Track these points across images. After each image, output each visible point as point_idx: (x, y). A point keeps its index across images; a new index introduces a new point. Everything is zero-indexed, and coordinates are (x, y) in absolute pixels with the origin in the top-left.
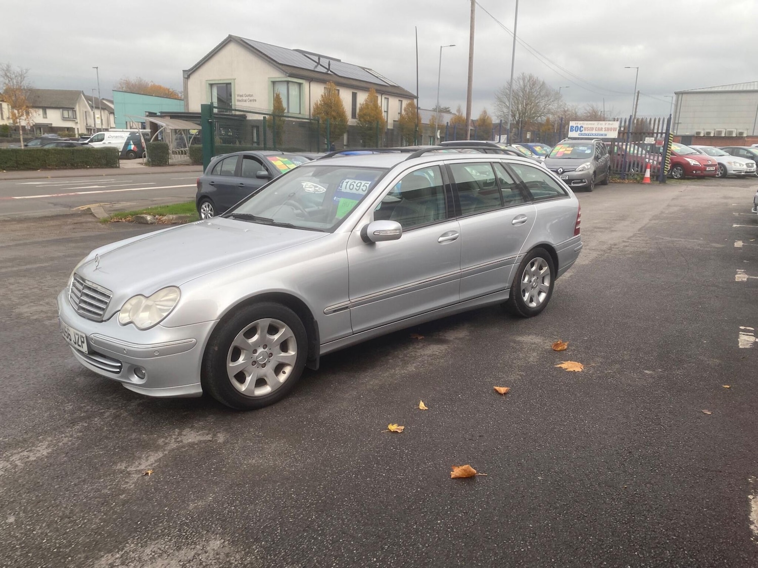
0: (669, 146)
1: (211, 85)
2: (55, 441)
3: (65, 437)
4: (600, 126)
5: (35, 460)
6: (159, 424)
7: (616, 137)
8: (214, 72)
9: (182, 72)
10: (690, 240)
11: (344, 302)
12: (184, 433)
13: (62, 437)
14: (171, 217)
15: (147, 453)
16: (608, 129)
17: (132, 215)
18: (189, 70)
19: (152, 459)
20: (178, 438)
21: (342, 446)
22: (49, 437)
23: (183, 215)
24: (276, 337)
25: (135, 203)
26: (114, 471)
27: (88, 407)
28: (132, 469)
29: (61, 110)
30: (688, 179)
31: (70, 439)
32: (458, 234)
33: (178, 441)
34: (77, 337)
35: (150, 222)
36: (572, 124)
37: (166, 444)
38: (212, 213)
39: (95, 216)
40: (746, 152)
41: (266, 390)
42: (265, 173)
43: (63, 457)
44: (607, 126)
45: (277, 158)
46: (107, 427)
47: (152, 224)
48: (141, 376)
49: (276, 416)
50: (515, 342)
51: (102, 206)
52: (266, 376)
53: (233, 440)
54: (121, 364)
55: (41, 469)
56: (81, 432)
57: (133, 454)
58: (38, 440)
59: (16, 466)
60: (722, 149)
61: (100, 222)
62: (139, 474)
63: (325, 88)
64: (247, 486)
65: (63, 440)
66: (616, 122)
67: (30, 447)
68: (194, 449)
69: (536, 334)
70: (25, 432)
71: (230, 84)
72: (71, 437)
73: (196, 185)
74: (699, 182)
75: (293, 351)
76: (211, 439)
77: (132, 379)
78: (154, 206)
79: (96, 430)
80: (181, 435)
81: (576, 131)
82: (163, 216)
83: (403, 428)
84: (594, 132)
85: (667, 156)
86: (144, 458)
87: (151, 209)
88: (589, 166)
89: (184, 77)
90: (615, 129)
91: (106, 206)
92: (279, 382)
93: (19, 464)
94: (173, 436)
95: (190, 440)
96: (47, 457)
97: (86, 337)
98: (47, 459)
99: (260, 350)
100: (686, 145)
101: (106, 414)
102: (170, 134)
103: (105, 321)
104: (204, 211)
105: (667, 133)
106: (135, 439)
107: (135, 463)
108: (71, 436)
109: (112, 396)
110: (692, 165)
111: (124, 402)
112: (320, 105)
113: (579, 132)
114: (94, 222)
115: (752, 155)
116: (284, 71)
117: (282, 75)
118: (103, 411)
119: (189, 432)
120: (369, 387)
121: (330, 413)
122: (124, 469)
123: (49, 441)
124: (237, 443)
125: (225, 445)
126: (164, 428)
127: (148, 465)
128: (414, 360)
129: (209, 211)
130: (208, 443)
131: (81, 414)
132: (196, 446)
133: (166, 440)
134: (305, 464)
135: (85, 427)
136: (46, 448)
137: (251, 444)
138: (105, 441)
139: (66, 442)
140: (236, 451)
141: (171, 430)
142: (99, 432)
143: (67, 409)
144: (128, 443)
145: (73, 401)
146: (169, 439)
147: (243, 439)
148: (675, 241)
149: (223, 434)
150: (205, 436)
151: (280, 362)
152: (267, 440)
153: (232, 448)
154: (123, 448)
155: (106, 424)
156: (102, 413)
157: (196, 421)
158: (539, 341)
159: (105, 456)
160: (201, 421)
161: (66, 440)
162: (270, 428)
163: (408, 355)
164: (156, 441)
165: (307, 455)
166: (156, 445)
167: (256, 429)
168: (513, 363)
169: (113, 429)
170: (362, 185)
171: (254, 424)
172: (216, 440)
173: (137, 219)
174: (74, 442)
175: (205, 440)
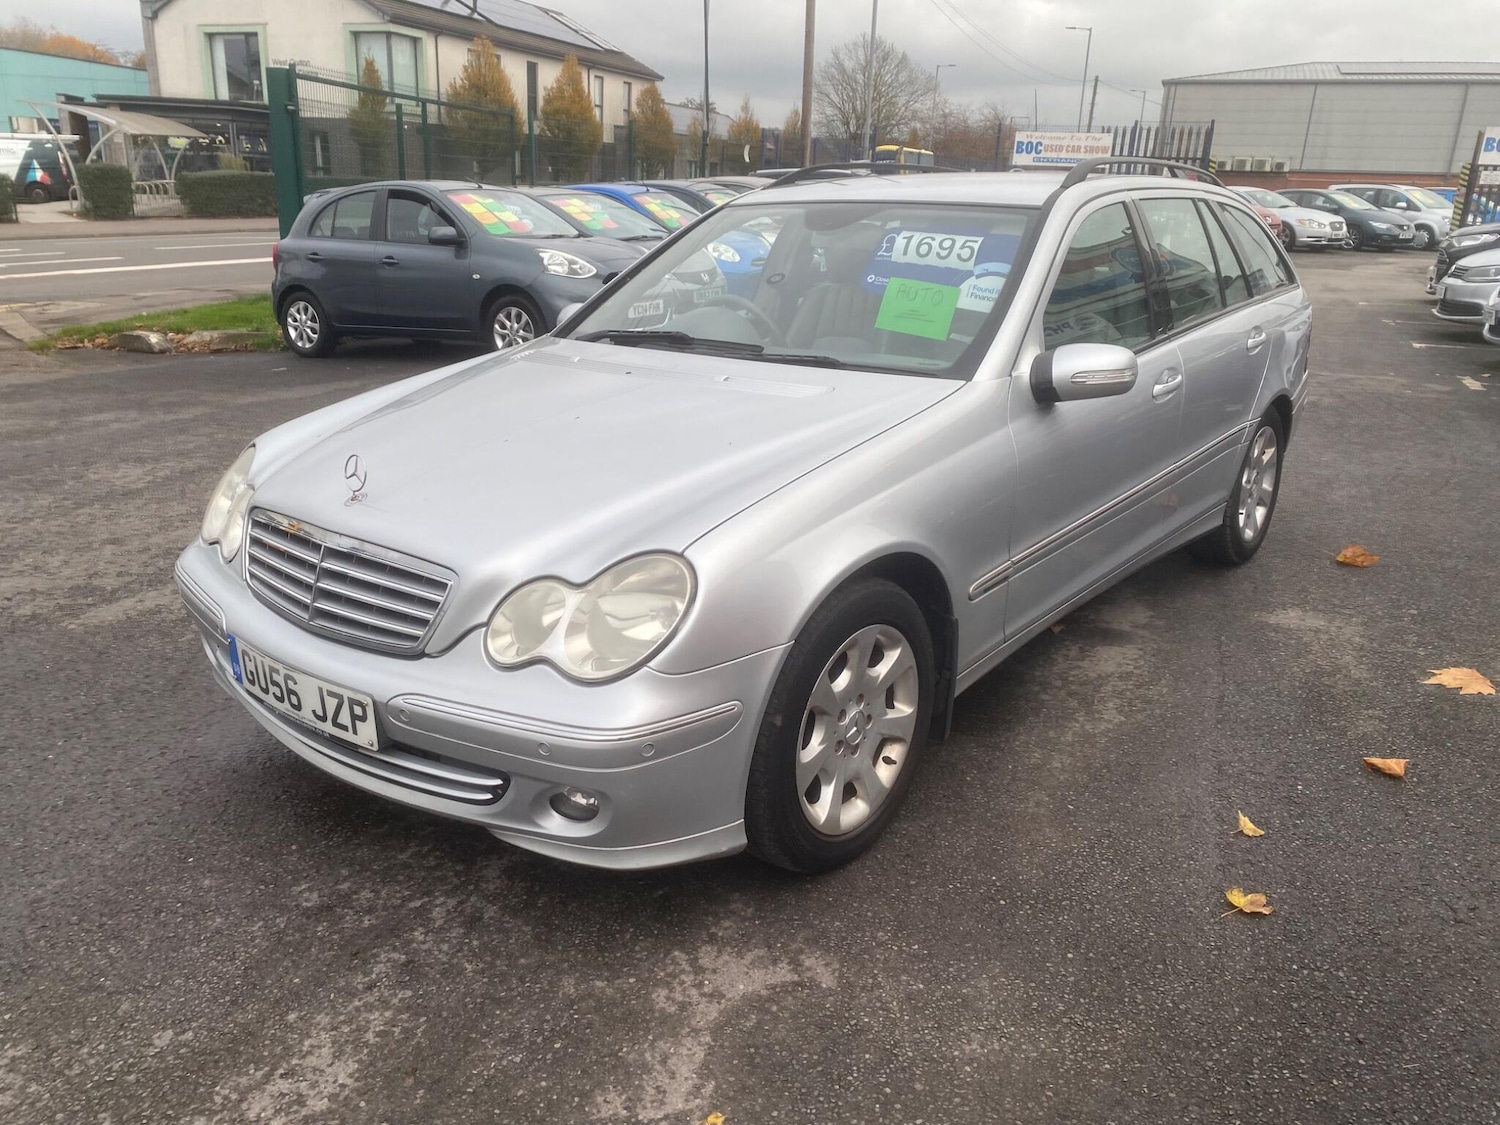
1: (210, 36)
2: (346, 1029)
3: (369, 1008)
4: (1076, 143)
5: (330, 1111)
6: (613, 936)
8: (216, 5)
10: (1381, 378)
11: (1002, 565)
12: (705, 961)
13: (357, 1009)
14: (207, 335)
15: (652, 1046)
16: (1091, 149)
17: (110, 333)
19: (684, 1070)
20: (702, 984)
22: (319, 1012)
23: (235, 332)
24: (882, 669)
25: (99, 305)
27: (366, 894)
28: (652, 1114)
31: (388, 1014)
32: (1179, 378)
33: (711, 995)
34: (331, 703)
35: (158, 348)
36: (1020, 137)
37: (683, 1006)
38: (317, 326)
39: (10, 336)
40: (1322, 199)
41: (857, 811)
42: (449, 231)
43: (411, 1088)
44: (1090, 143)
45: (470, 195)
46: (470, 962)
47: (162, 352)
48: (567, 811)
49: (909, 886)
51: (16, 311)
52: (858, 777)
53: (858, 975)
54: (507, 779)
56: (403, 985)
57: (614, 1054)
58: (291, 1028)
61: (31, 349)
65: (368, 1021)
66: (1106, 134)
67: (282, 1058)
68: (776, 1018)
70: (234, 1002)
71: (255, 34)
72: (386, 1009)
73: (271, 259)
75: (909, 703)
76: (796, 978)
77: (540, 823)
78: (152, 311)
79: (444, 974)
80: (703, 970)
81: (1027, 152)
82: (184, 333)
83: (1261, 898)
84: (1064, 155)
86: (658, 1067)
87: (149, 317)
89: (145, 18)
90: (1107, 151)
91: (25, 310)
92: (882, 786)
94: (683, 977)
95: (741, 987)
96: (361, 1093)
97: (375, 703)
98: (368, 1103)
99: (852, 712)
101: (434, 913)
102: (124, 146)
103: (429, 656)
104: (295, 320)
105: (1208, 161)
106: (582, 998)
107: (640, 1087)
108: (385, 1004)
111: (459, 866)
112: (460, 86)
113: (1033, 154)
114: (13, 348)
115: (1335, 207)
116: (379, 9)
117: (375, 19)
118: (418, 903)
119: (717, 957)
120: (1062, 778)
121: (1041, 866)
122: (629, 1118)
123: (329, 1027)
124: (879, 986)
125: (852, 998)
126: (637, 952)
127: (690, 1093)
128: (1098, 692)
129: (309, 322)
130: (798, 994)
131: (362, 922)
132: (774, 1008)
133: (671, 991)
134: (1124, 1046)
135: (404, 965)
136: (335, 1057)
137: (921, 986)
138: (498, 1012)
139: (382, 1028)
140: (898, 1015)
141: (662, 955)
142: (458, 980)
143: (309, 905)
144: (572, 1015)
145: (305, 875)
146: (679, 989)
147: (884, 970)
148: (1352, 379)
149: (817, 958)
150: (771, 968)
151: (882, 735)
152: (951, 969)
153: (878, 1004)
154: (567, 1034)
155: (458, 951)
156: (422, 913)
157: (710, 919)
158: (1322, 623)
159: (537, 1070)
160: (723, 918)
161: (377, 1020)
162: (926, 927)
163: (1071, 679)
164: (647, 998)
165: (1100, 1011)
166: (657, 1015)
167: (889, 931)
168: (1328, 686)
169: (492, 965)
170: (958, 245)
171: (869, 914)
172: (811, 979)
173: (126, 343)
174: (405, 1025)
175: (784, 985)
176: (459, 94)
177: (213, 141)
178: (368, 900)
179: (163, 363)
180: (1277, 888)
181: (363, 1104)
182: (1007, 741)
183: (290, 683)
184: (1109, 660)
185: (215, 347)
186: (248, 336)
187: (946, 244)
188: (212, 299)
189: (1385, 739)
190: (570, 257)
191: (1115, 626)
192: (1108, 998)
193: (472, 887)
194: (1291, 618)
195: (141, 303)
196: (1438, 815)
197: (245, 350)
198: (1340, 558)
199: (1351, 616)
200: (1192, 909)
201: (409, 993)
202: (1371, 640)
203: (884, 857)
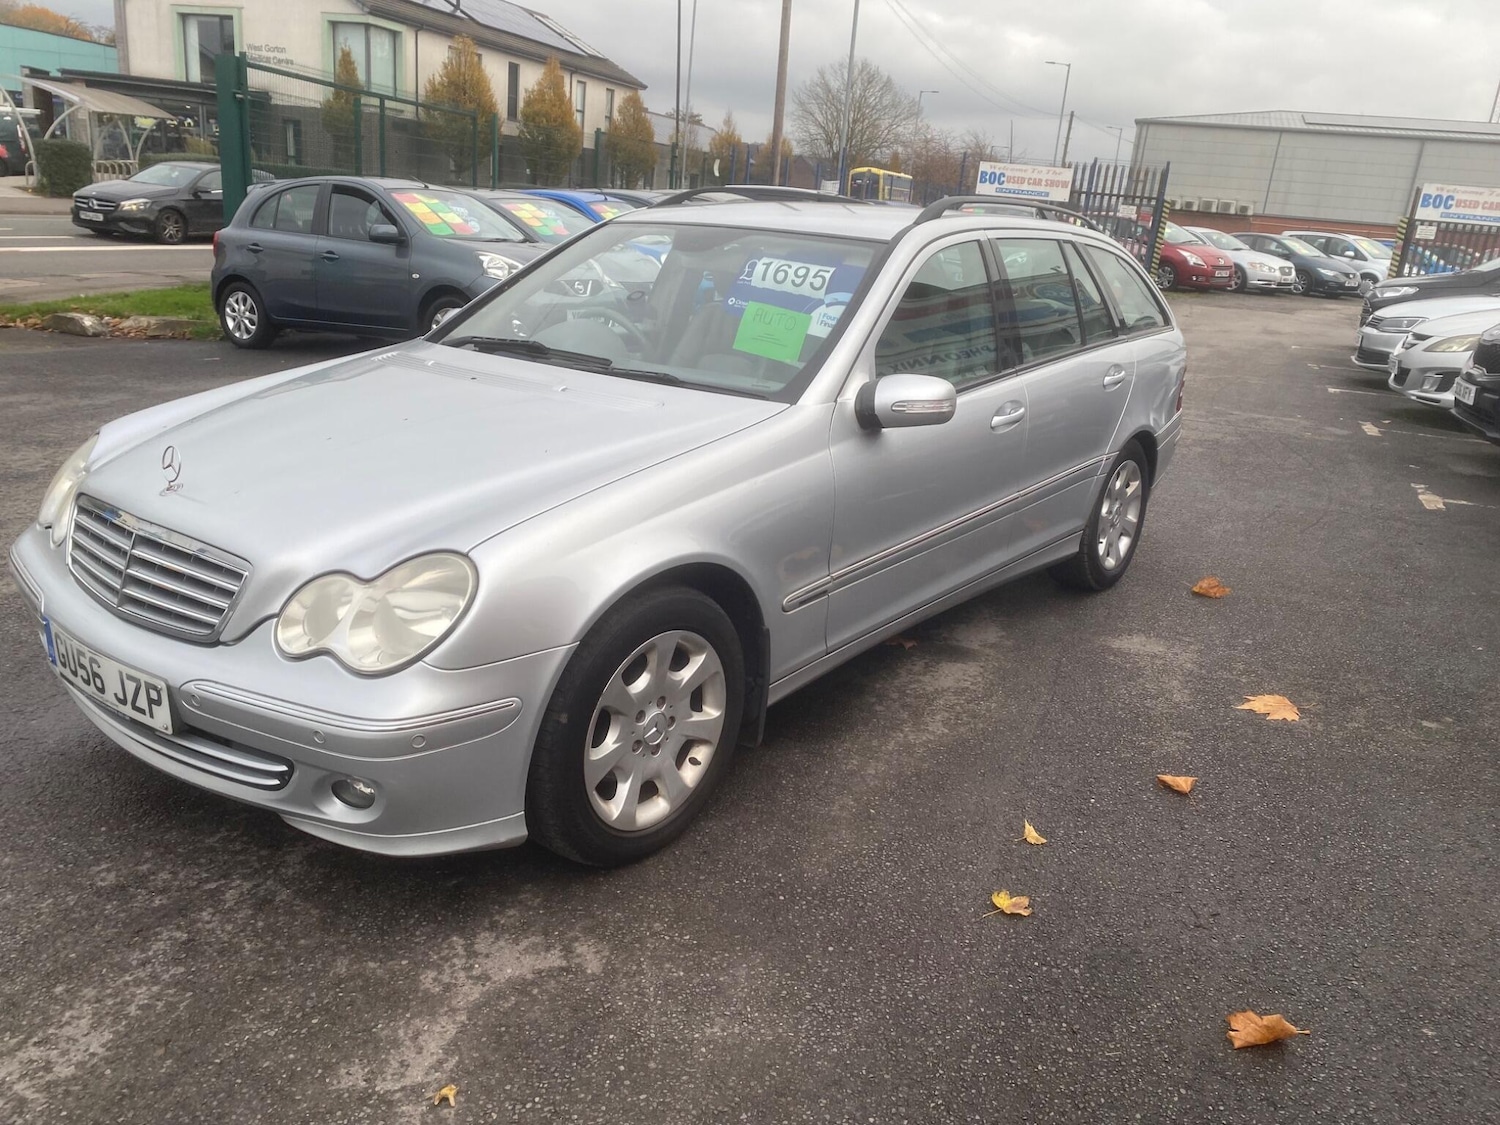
0: (1162, 225)
1: (184, 17)
2: (110, 1002)
3: (138, 982)
4: (1035, 176)
5: (74, 1078)
6: (398, 924)
7: (1067, 200)
11: (819, 580)
12: (481, 946)
13: (126, 984)
14: (144, 321)
15: (408, 1024)
16: (1052, 183)
17: (43, 313)
19: (433, 1046)
20: (472, 967)
21: (915, 967)
22: (87, 986)
23: (174, 319)
24: (686, 674)
25: (37, 284)
26: (339, 1097)
27: (164, 875)
28: (389, 1086)
30: (1184, 291)
31: (155, 989)
32: (1022, 410)
33: (478, 978)
34: (131, 687)
35: (91, 331)
36: (984, 167)
37: (447, 987)
38: (255, 318)
40: (1275, 244)
41: (656, 810)
42: (391, 229)
43: (160, 1058)
44: (1051, 177)
45: (415, 195)
46: (249, 941)
47: (96, 335)
49: (697, 881)
50: (1117, 653)
52: (659, 776)
53: (624, 962)
54: (291, 767)
55: (106, 1111)
56: (177, 962)
57: (368, 1030)
58: (55, 999)
59: (22, 1102)
60: (1236, 237)
62: (417, 1103)
63: (450, 47)
64: (744, 1116)
65: (134, 995)
66: (1066, 169)
67: (39, 1027)
68: (534, 999)
69: (1143, 632)
71: (230, 18)
72: (155, 984)
74: (1203, 299)
75: (717, 707)
76: (564, 963)
77: (324, 809)
78: (91, 294)
79: (221, 953)
80: (476, 954)
81: (990, 182)
82: (122, 317)
83: (1025, 901)
84: (1025, 187)
85: (1157, 245)
86: (408, 1043)
87: (87, 299)
88: (1025, 259)
90: (1064, 185)
92: (685, 786)
93: (29, 1094)
94: (455, 961)
95: (509, 971)
96: (108, 1061)
97: (169, 688)
98: (114, 1070)
99: (653, 712)
100: (1181, 225)
101: (228, 895)
102: (88, 123)
103: (225, 644)
104: (234, 310)
105: (1160, 200)
106: (352, 978)
107: (386, 1061)
108: (154, 979)
109: (219, 836)
110: (1192, 263)
111: (263, 853)
112: (439, 83)
113: (996, 185)
115: (1286, 252)
116: (358, 1)
117: (355, 10)
118: (213, 886)
119: (493, 943)
120: (872, 783)
121: (828, 865)
122: (366, 1089)
123: (93, 1000)
124: (641, 972)
125: (612, 983)
126: (417, 937)
127: (431, 1067)
128: (931, 705)
129: (247, 313)
130: (562, 979)
131: (153, 901)
132: (535, 991)
133: (440, 973)
134: (856, 1032)
135: (183, 943)
136: (92, 1027)
137: (682, 974)
138: (265, 989)
139: (146, 1001)
140: (652, 1000)
141: (440, 940)
142: (234, 958)
143: (103, 884)
144: (338, 993)
145: (107, 855)
146: (448, 971)
147: (651, 958)
148: (1259, 419)
149: (589, 946)
150: (543, 953)
151: (687, 736)
152: (714, 959)
153: (636, 990)
154: (328, 1011)
155: (242, 931)
156: (215, 897)
157: (497, 907)
158: (1161, 650)
159: (288, 1044)
160: (509, 907)
161: (142, 994)
162: (702, 920)
163: (908, 692)
164: (415, 980)
165: (844, 1000)
166: (420, 994)
167: (666, 923)
168: (1147, 707)
169: (271, 945)
170: (812, 273)
171: (652, 906)
172: (579, 965)
173: (58, 324)
174: (170, 999)
175: (551, 969)
176: (438, 90)
177: (181, 123)
178: (164, 881)
179: (94, 347)
180: (1042, 892)
181: (108, 1072)
182: (831, 747)
183: (95, 666)
184: (951, 676)
185: (152, 334)
186: (188, 323)
187: (802, 272)
188: (160, 284)
189: (1184, 759)
190: (511, 261)
191: (965, 644)
192: (854, 989)
193: (270, 872)
194: (1134, 644)
195: (85, 284)
196: (1211, 829)
197: (183, 338)
198: (1196, 589)
199: (1190, 643)
200: (957, 909)
201: (182, 969)
202: (1201, 667)
203: (681, 854)
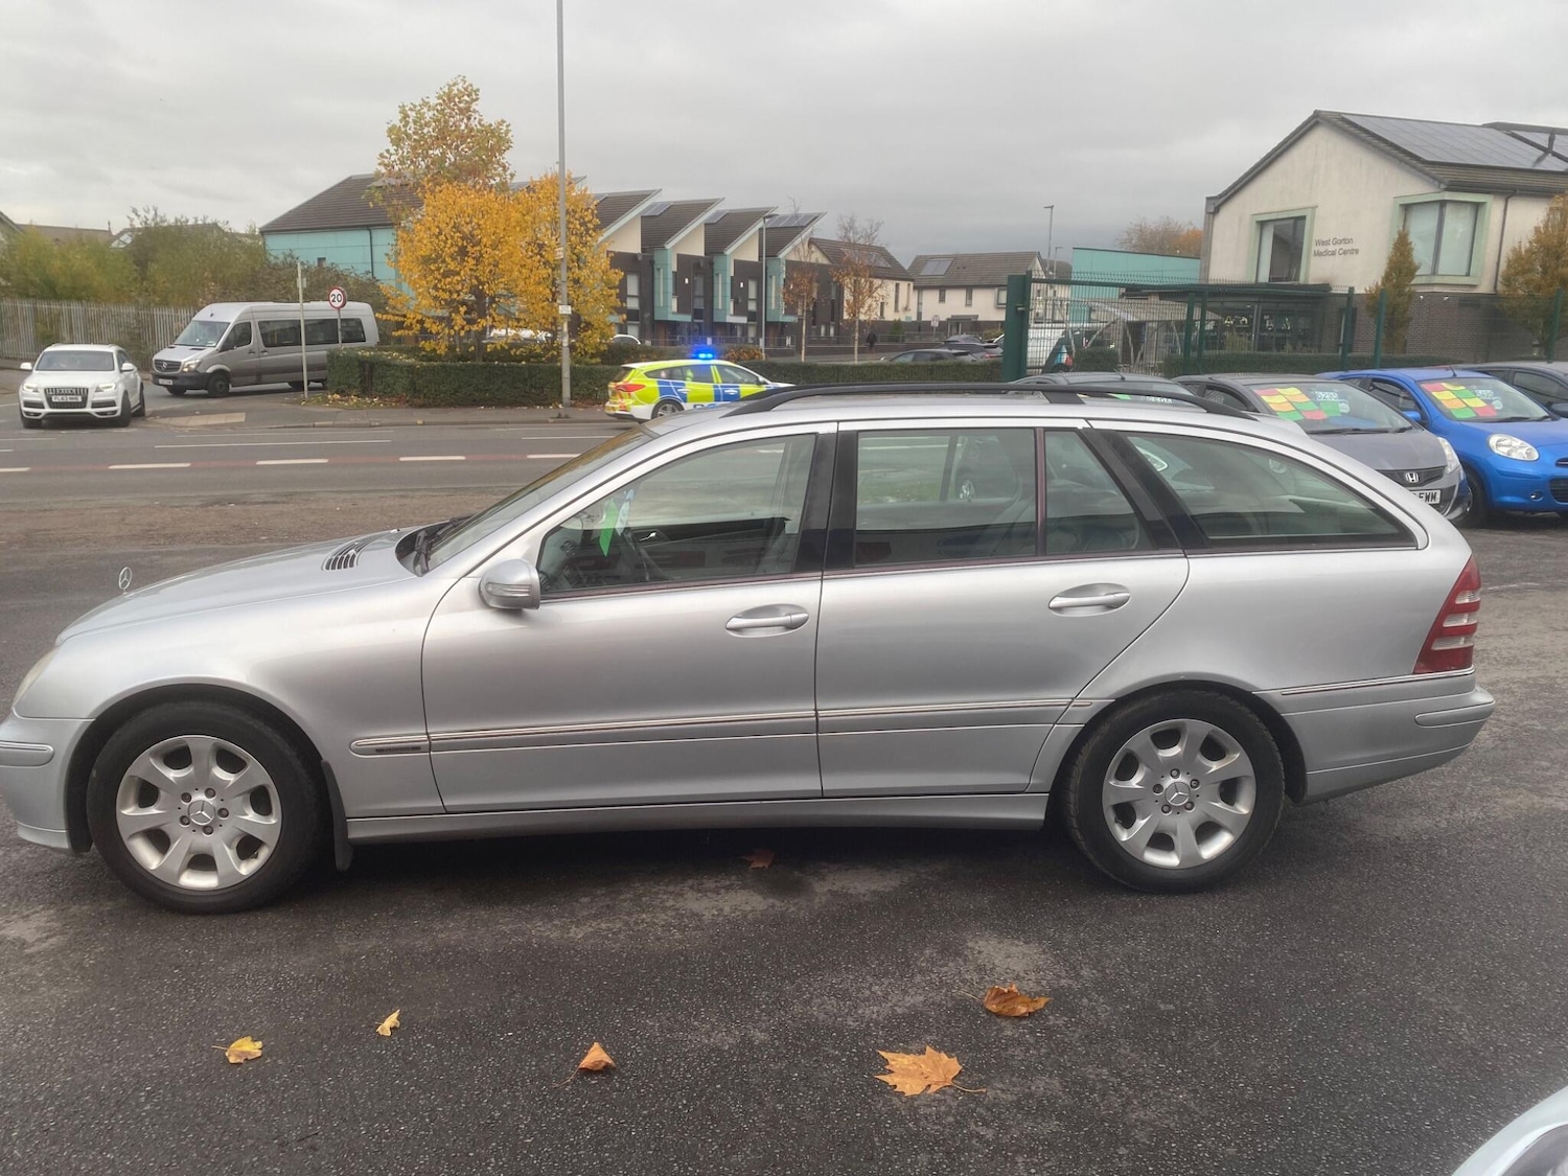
1: (1262, 224)
8: (1272, 197)
9: (1205, 201)
18: (1220, 196)
29: (997, 290)
63: (1549, 208)
89: (1208, 213)
116: (1434, 178)
117: (1430, 189)
